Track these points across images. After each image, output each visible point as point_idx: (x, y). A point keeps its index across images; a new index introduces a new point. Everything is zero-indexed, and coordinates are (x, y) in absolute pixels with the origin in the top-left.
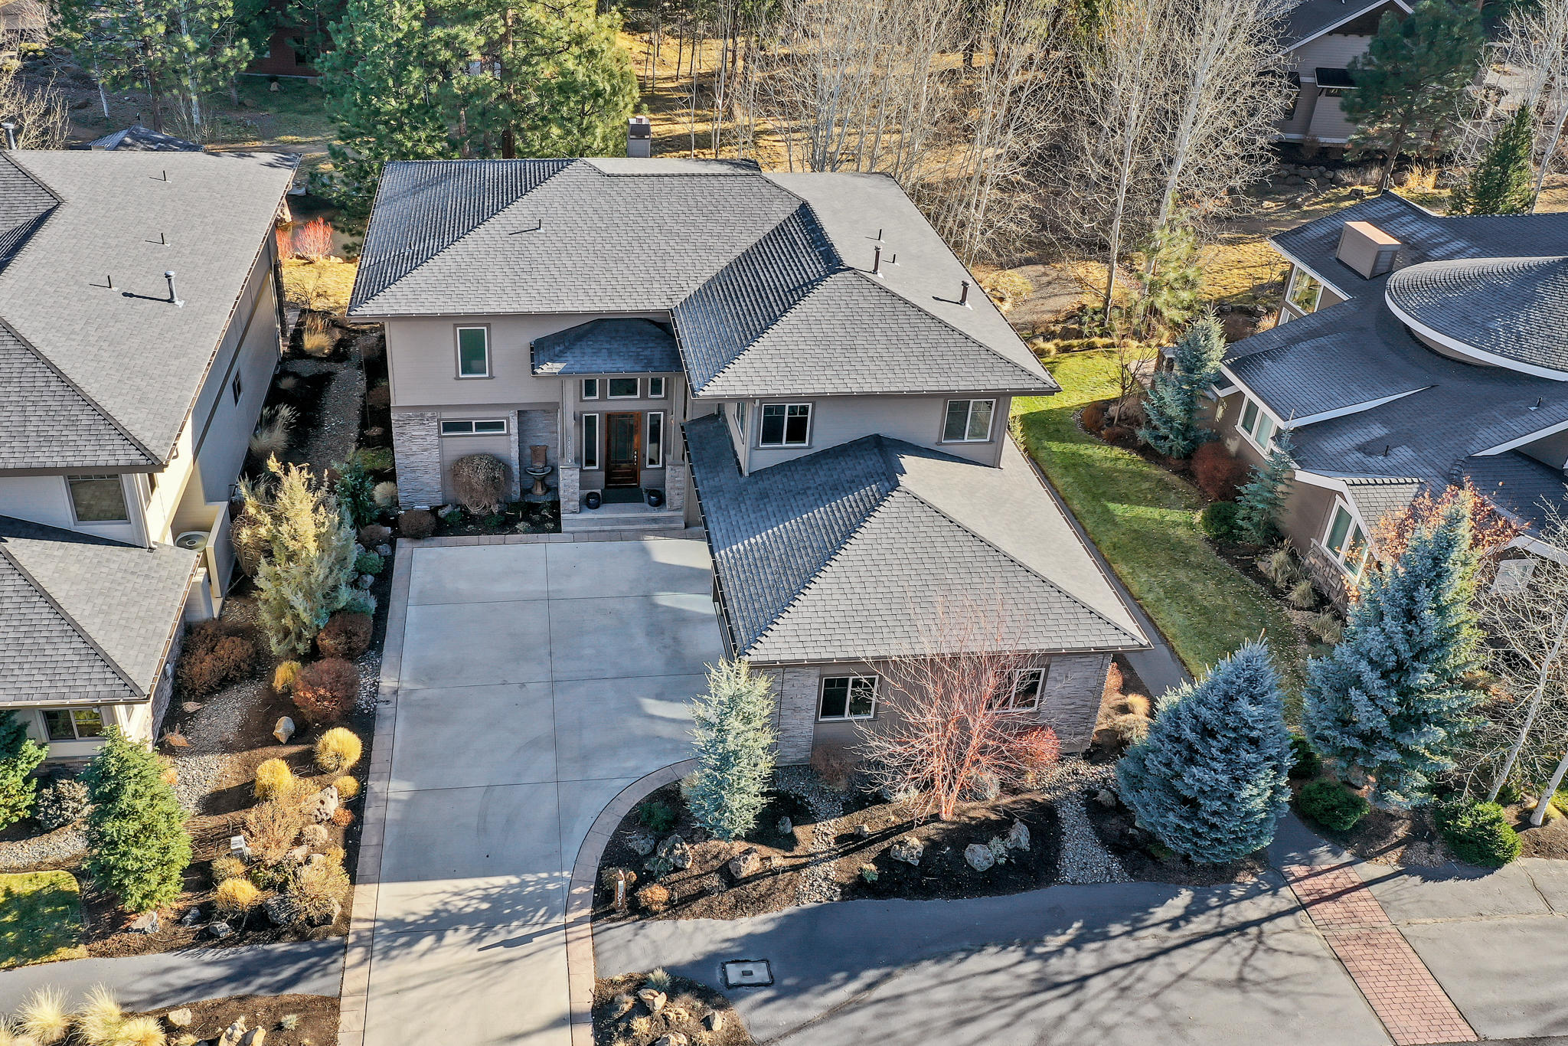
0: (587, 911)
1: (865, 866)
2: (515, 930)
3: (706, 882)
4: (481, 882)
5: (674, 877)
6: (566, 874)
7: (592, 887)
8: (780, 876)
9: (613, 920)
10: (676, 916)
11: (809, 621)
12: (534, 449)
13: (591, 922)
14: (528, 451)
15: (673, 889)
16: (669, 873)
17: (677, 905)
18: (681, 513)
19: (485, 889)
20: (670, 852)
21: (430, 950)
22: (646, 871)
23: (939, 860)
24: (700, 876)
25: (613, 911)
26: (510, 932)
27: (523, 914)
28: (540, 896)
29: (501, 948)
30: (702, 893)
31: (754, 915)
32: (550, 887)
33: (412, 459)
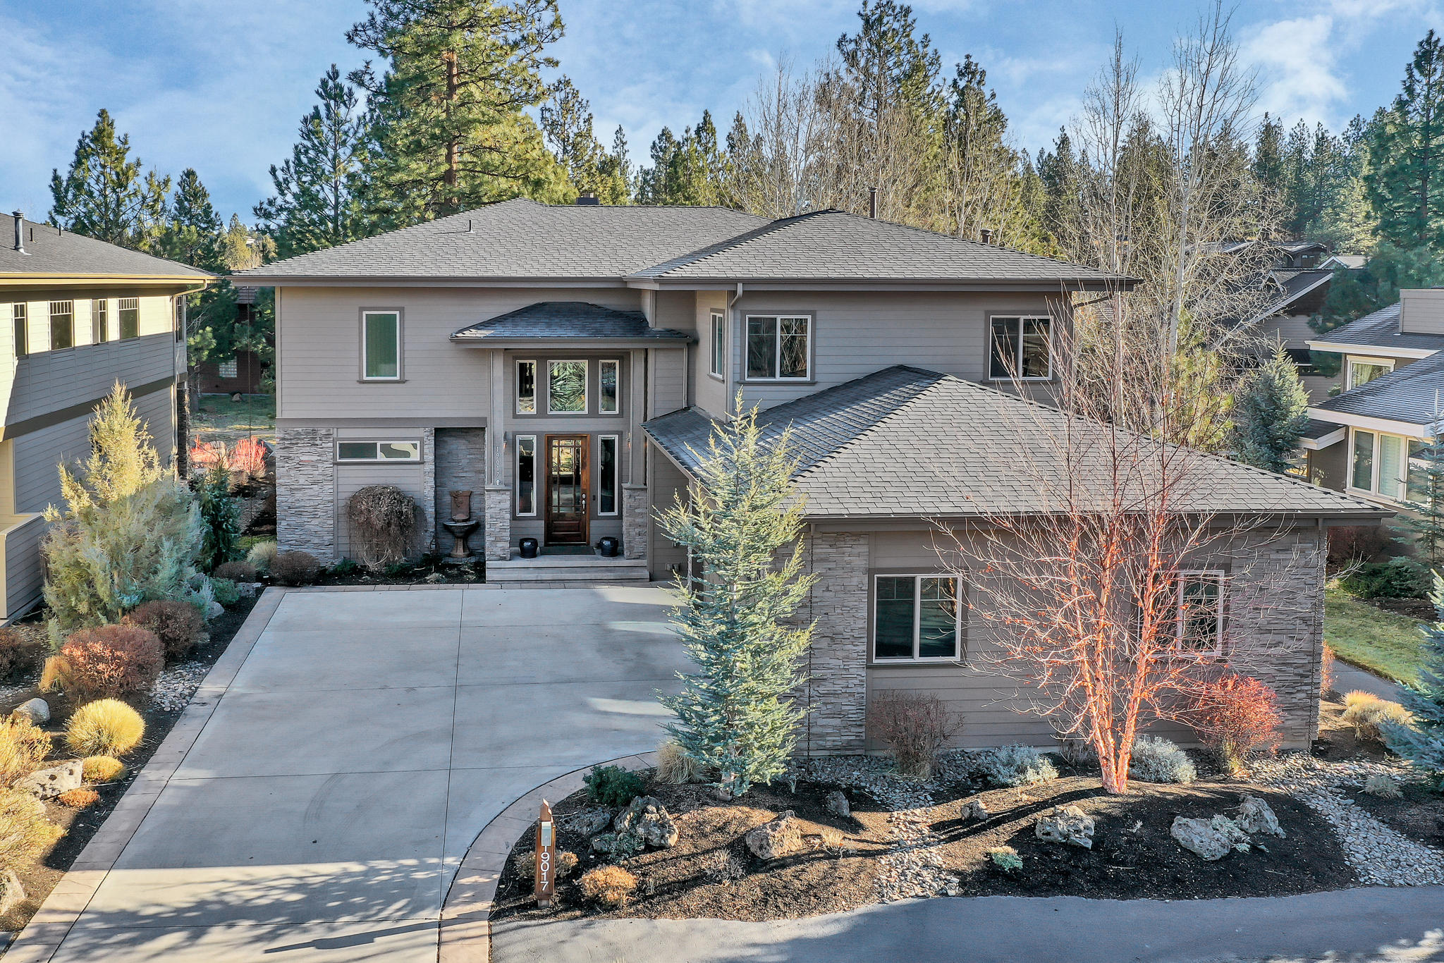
0: (485, 905)
1: (993, 850)
2: (341, 927)
3: (705, 864)
4: (296, 870)
5: (647, 858)
6: (449, 860)
7: (497, 876)
8: (842, 861)
9: (533, 917)
10: (651, 913)
11: (845, 480)
12: (455, 496)
13: (490, 920)
14: (447, 499)
15: (644, 875)
16: (636, 853)
17: (652, 897)
18: (644, 562)
19: (301, 878)
20: (638, 819)
21: (172, 949)
22: (595, 852)
23: (1129, 842)
24: (694, 855)
25: (534, 905)
26: (332, 930)
27: (364, 907)
28: (400, 886)
29: (312, 949)
30: (700, 879)
31: (800, 915)
32: (420, 875)
33: (298, 495)
